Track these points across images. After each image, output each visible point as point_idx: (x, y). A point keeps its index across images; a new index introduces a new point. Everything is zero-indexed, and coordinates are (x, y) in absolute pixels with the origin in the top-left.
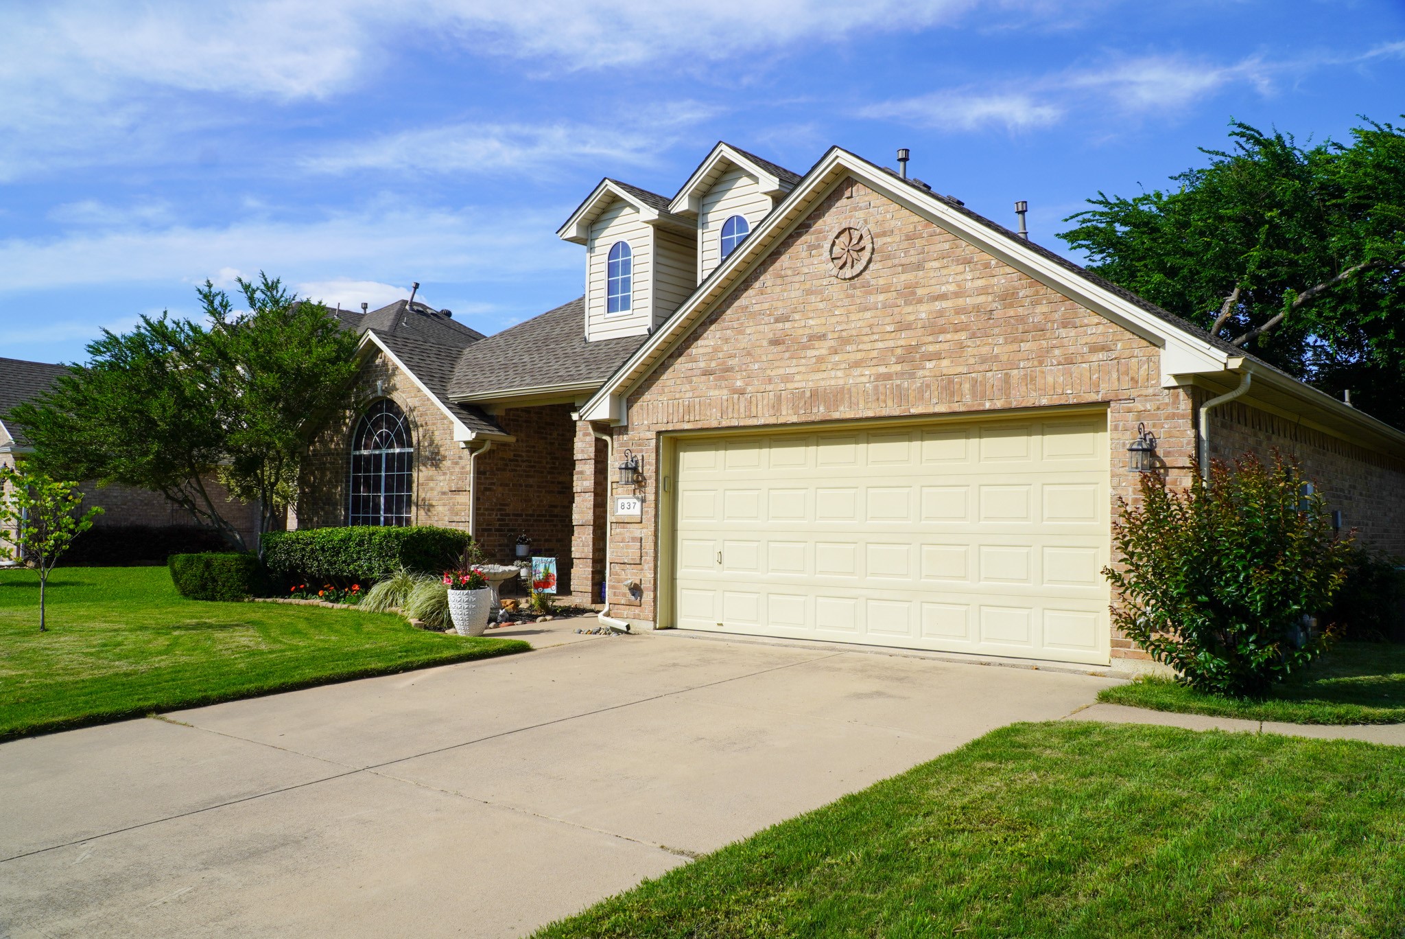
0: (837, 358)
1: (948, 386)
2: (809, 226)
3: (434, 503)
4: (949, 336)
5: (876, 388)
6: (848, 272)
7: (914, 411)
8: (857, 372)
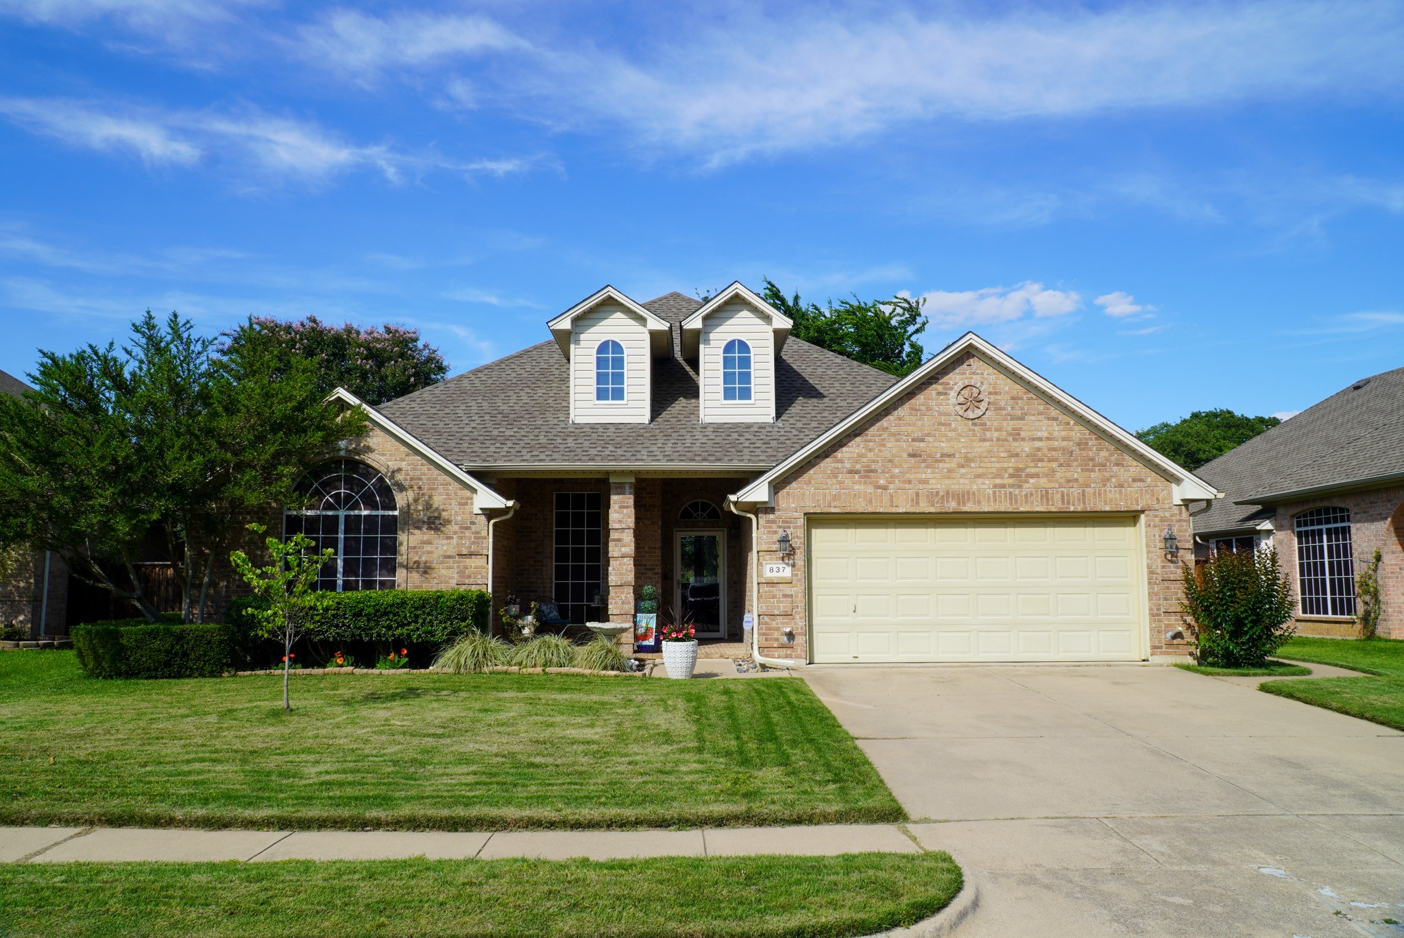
0: (963, 471)
1: (1046, 496)
2: (938, 379)
3: (433, 565)
4: (1044, 464)
5: (994, 493)
6: (970, 415)
7: (1022, 509)
8: (980, 481)
